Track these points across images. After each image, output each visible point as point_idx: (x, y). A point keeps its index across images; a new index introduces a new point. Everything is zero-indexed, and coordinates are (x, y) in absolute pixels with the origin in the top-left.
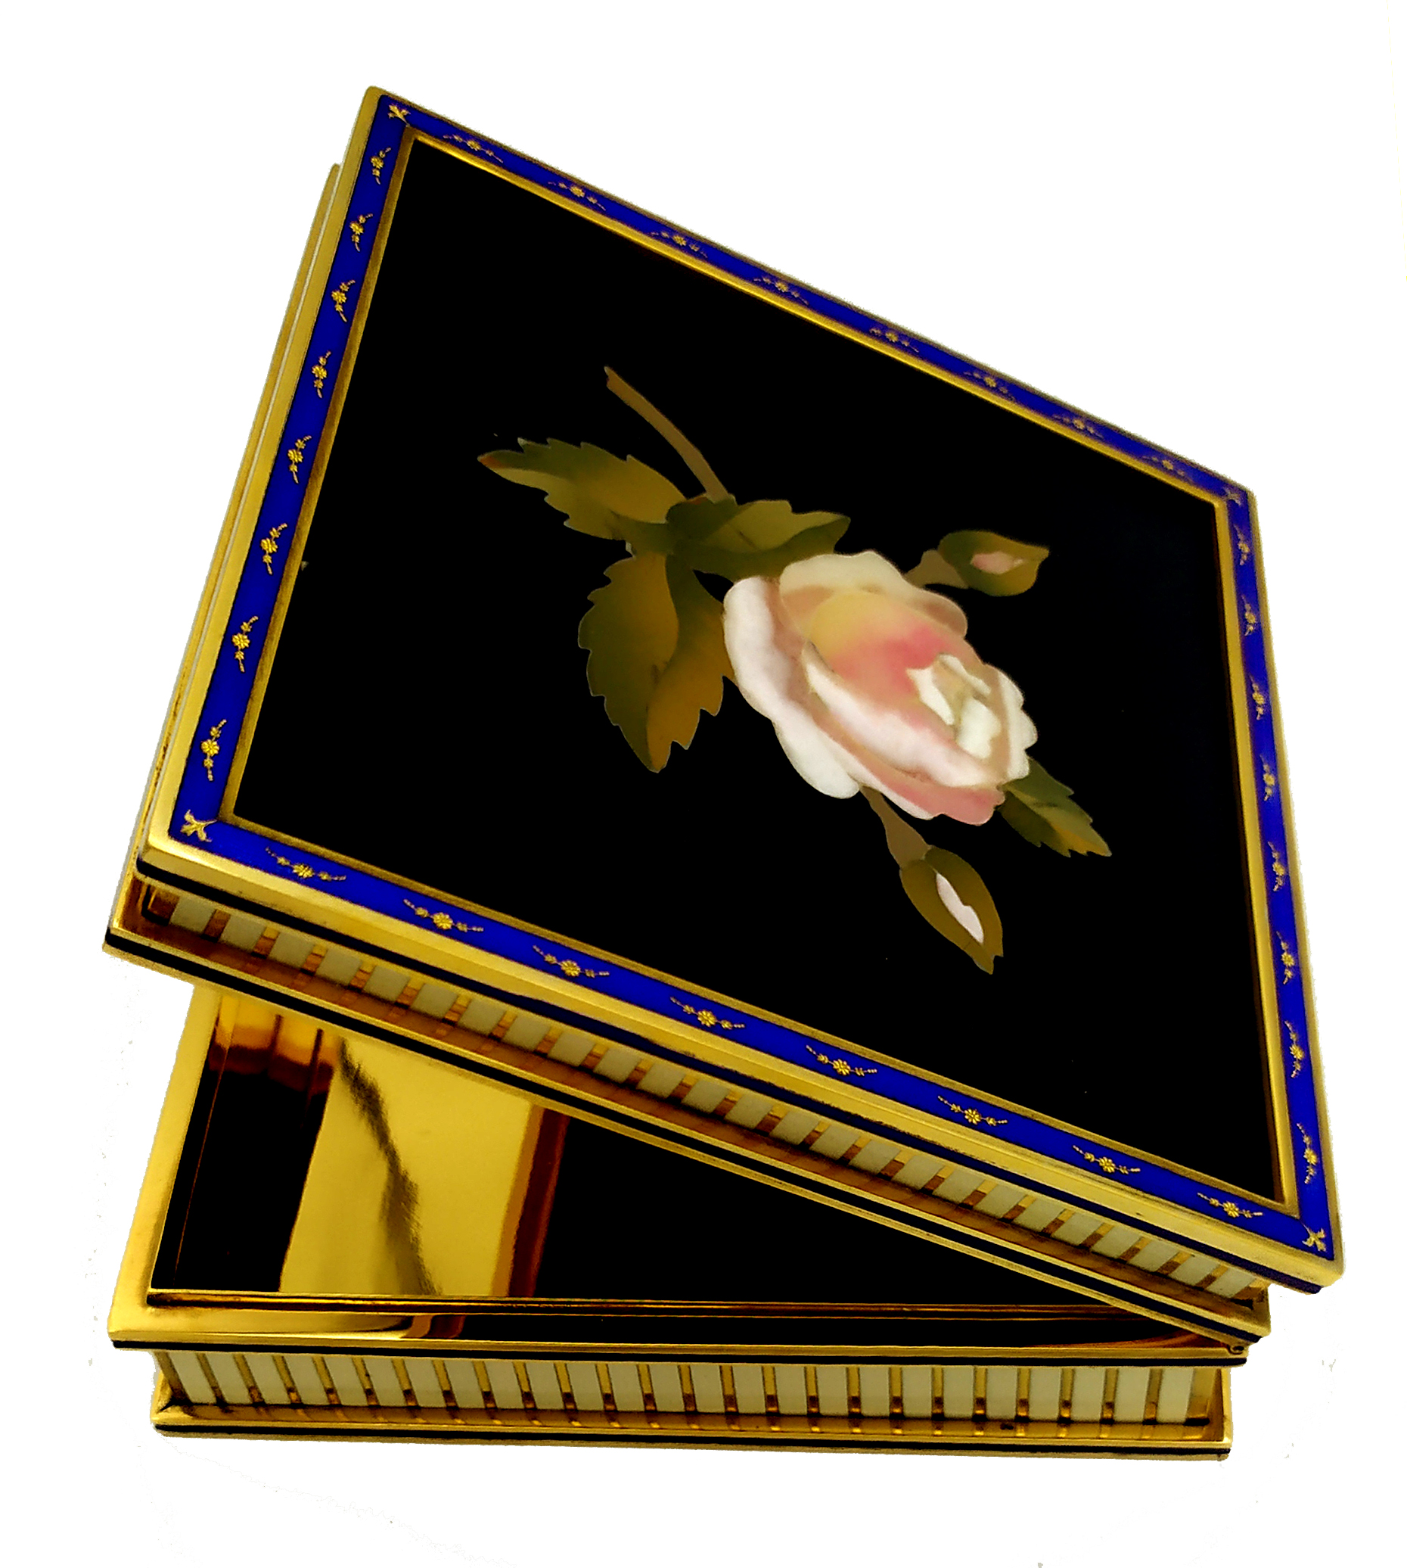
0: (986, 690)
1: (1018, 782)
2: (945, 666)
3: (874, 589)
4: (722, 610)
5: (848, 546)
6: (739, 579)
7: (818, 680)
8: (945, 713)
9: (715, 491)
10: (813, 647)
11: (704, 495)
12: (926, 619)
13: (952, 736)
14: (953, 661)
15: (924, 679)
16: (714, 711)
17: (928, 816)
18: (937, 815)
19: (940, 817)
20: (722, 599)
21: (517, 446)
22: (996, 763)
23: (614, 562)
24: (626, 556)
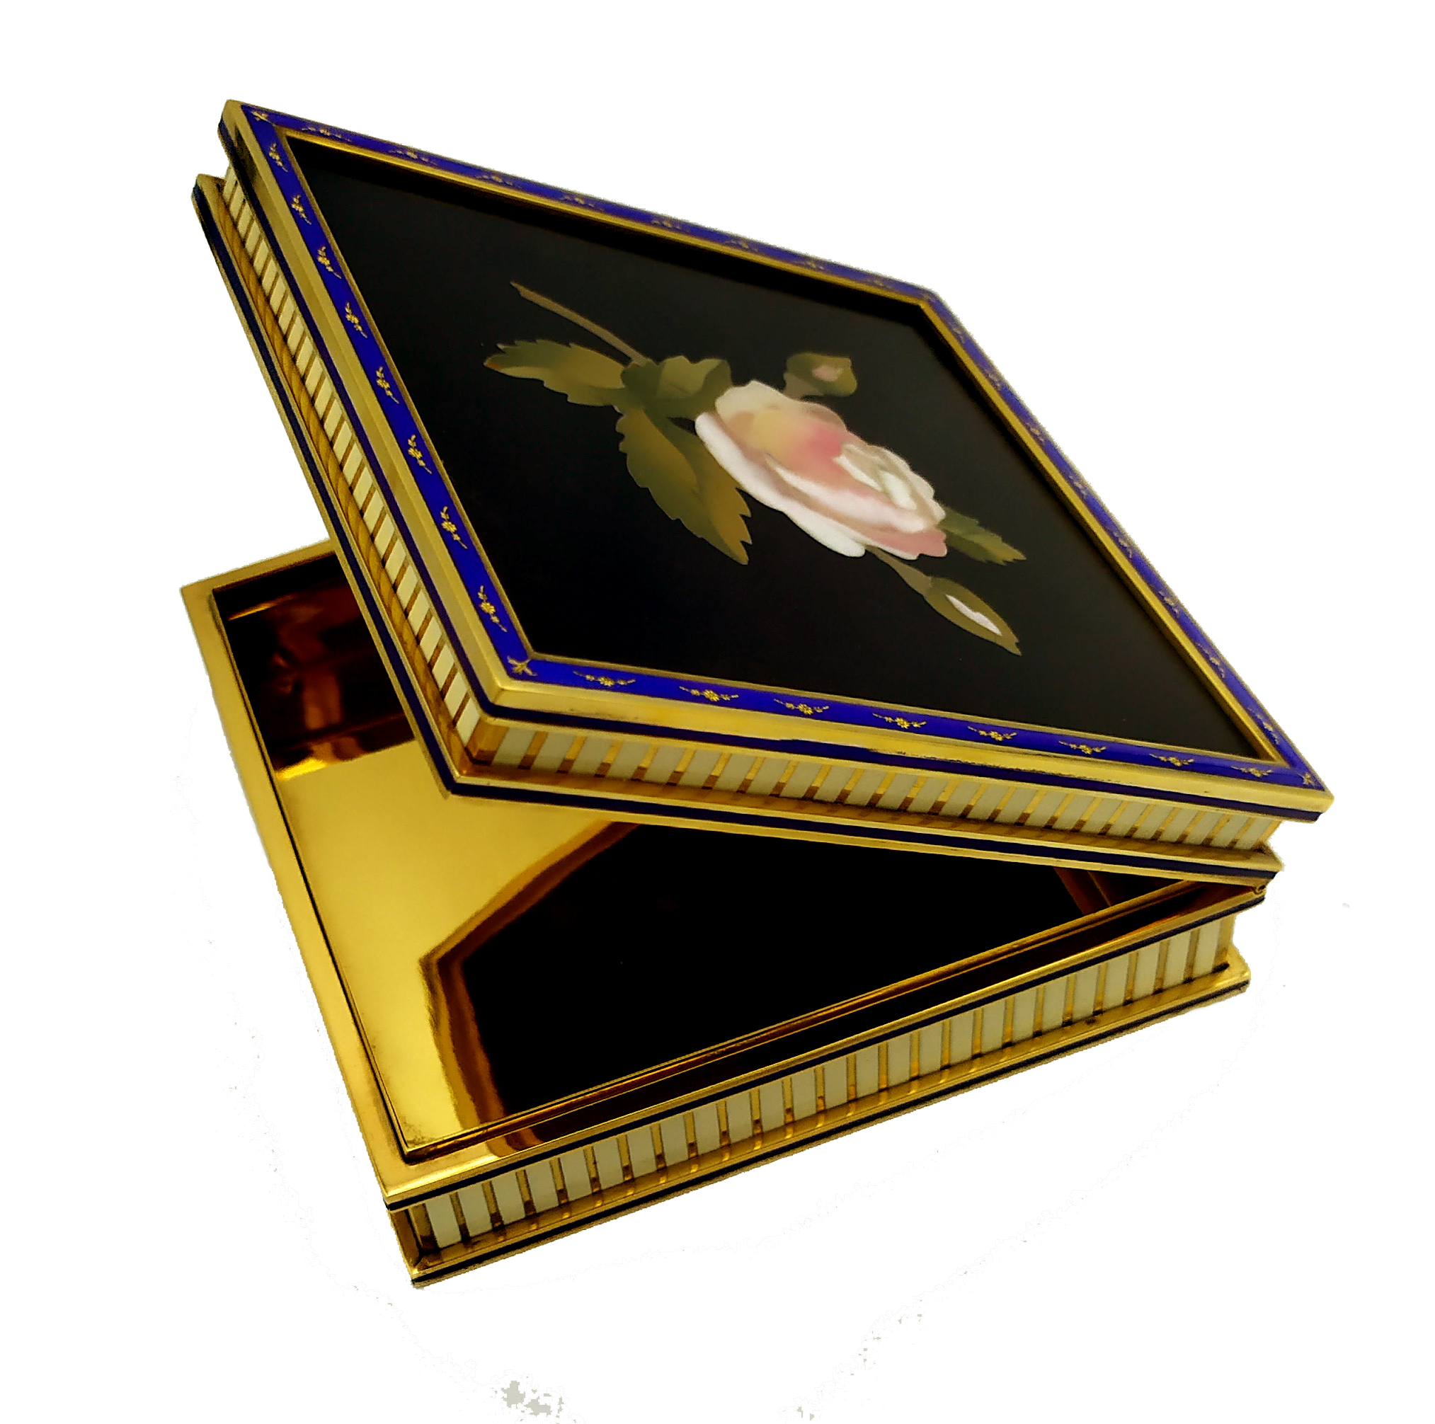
0: (882, 462)
1: (943, 522)
2: (850, 451)
3: (774, 407)
4: (702, 443)
5: (740, 379)
6: (695, 418)
7: (791, 478)
8: (871, 482)
9: (639, 359)
10: (769, 454)
11: (632, 363)
12: (817, 421)
13: (886, 497)
14: (852, 447)
15: (843, 461)
16: (748, 513)
17: (914, 557)
18: (918, 555)
19: (921, 555)
20: (696, 434)
21: (500, 350)
22: (923, 510)
23: (615, 422)
24: (620, 415)
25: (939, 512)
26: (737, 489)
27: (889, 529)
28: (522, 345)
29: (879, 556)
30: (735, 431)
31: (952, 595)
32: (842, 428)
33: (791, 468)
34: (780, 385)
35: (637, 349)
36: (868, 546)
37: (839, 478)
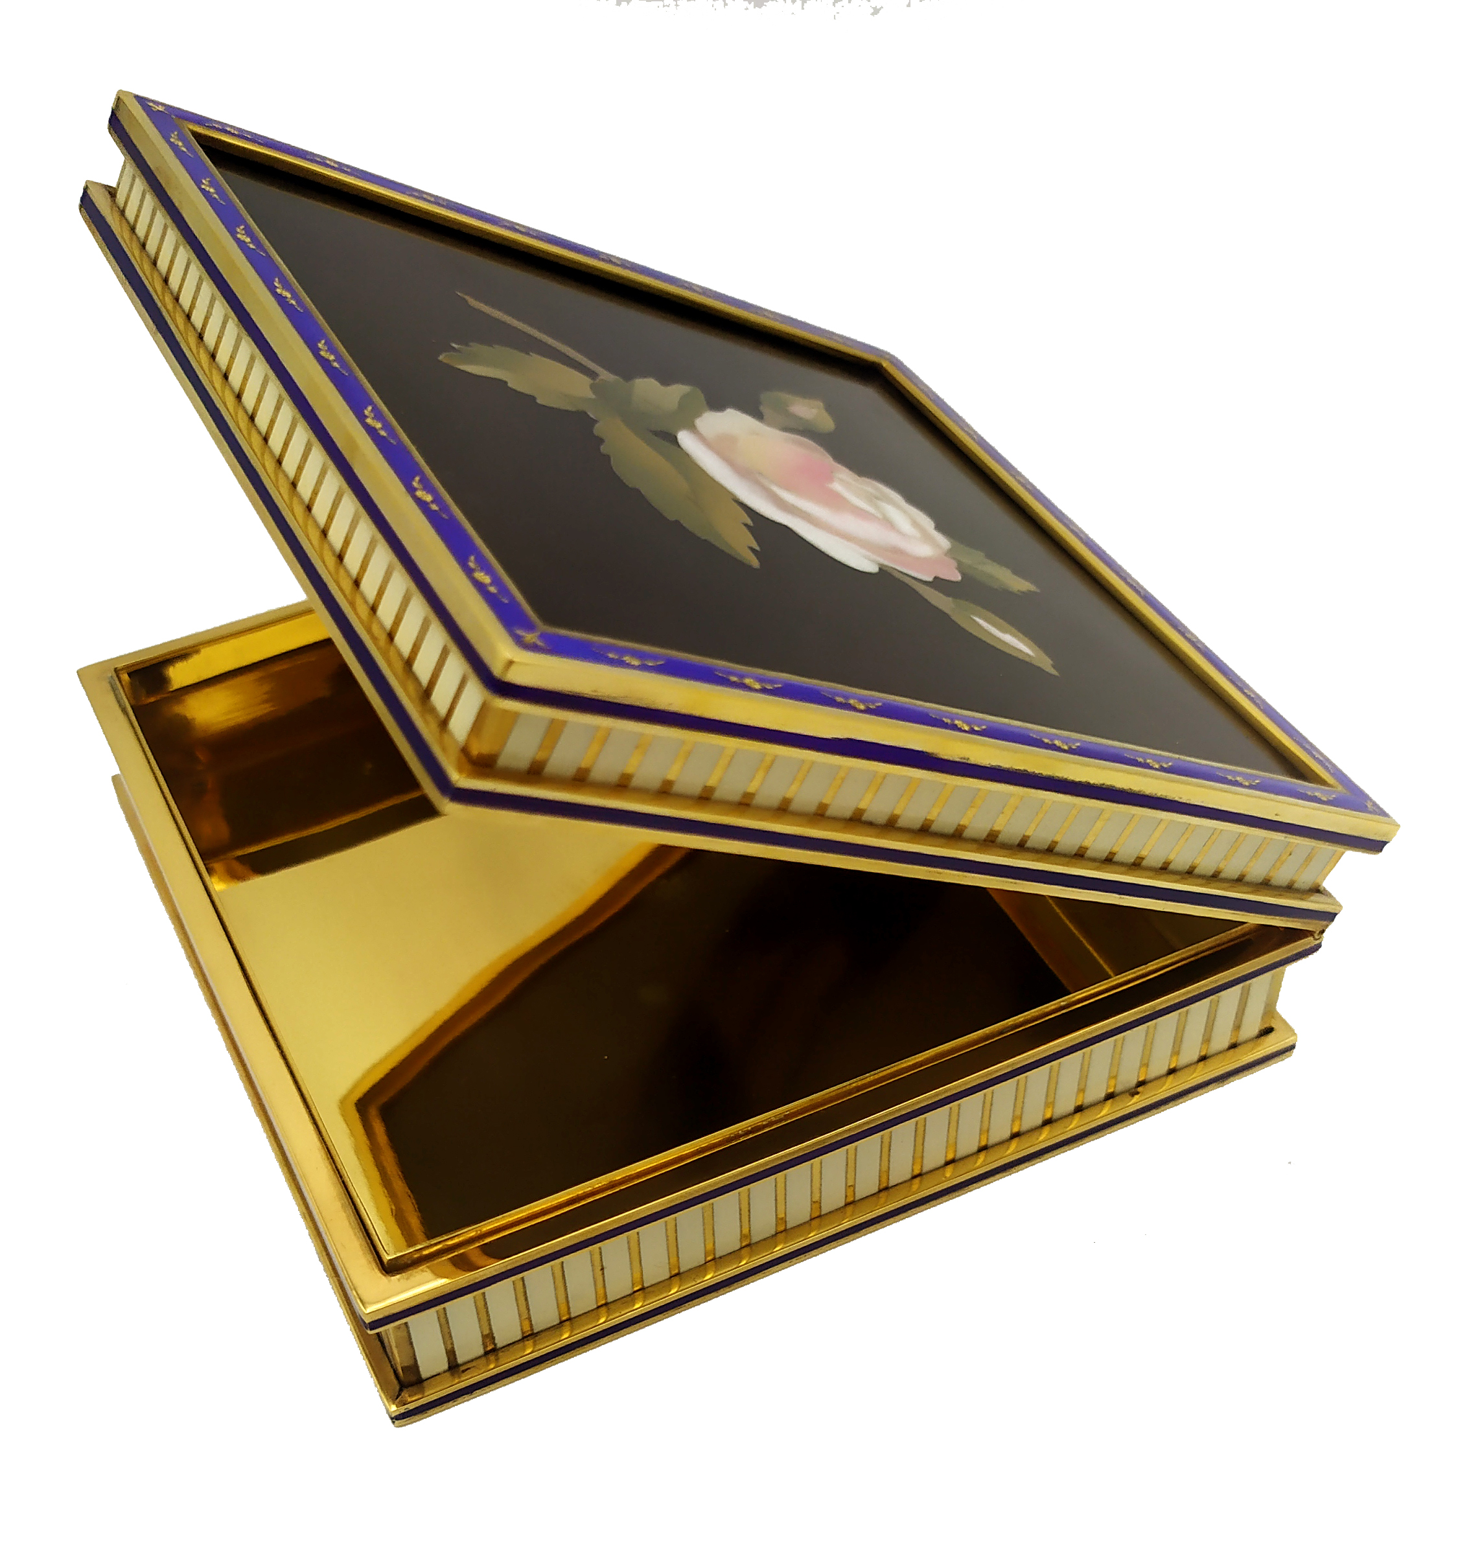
0: (876, 492)
1: (951, 551)
2: (841, 480)
3: (755, 433)
4: (687, 455)
5: (717, 404)
6: (677, 432)
8: (869, 509)
9: (605, 375)
10: (762, 474)
11: (600, 378)
12: (802, 450)
13: (889, 524)
14: (842, 476)
16: (749, 522)
17: (930, 579)
18: (933, 577)
19: (936, 578)
20: (679, 446)
21: (454, 348)
22: (926, 537)
23: (593, 426)
24: (595, 422)
25: (944, 542)
26: (733, 499)
27: (896, 551)
28: (476, 347)
29: (894, 574)
30: (722, 447)
31: (976, 616)
32: (829, 460)
33: (788, 488)
34: (758, 415)
35: (603, 367)
36: (881, 565)
37: (836, 502)
